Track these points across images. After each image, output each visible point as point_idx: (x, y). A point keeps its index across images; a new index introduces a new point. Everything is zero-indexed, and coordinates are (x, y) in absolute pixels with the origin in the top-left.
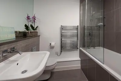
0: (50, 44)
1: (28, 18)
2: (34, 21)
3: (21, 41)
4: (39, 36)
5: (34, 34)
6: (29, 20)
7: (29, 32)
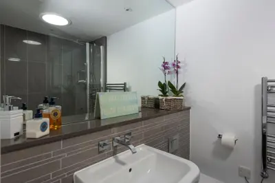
0: (220, 136)
1: (165, 66)
2: (177, 72)
3: (143, 122)
4: (189, 108)
5: (173, 104)
6: (167, 71)
7: (164, 100)
